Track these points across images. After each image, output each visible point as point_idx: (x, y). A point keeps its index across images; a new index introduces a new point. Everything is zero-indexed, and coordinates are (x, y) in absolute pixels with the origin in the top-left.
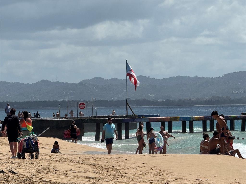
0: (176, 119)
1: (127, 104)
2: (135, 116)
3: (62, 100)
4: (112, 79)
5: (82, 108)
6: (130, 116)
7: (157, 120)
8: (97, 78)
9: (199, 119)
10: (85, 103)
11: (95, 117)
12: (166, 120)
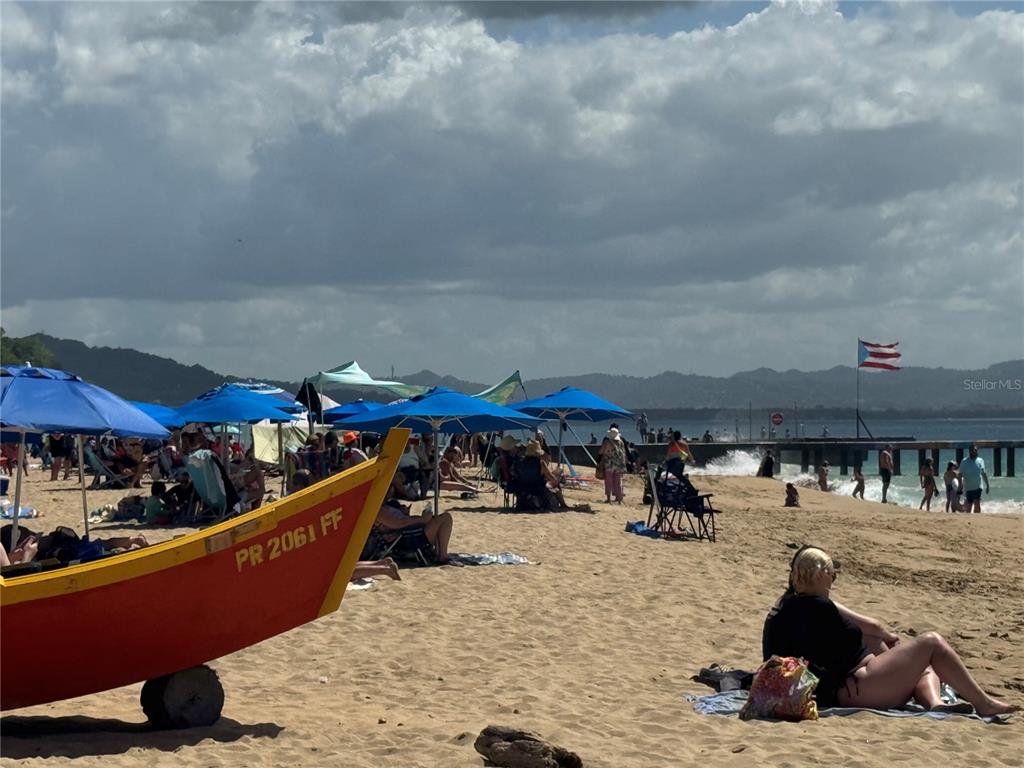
0: (946, 446)
1: (859, 418)
2: (873, 440)
3: (701, 407)
4: (789, 372)
5: (778, 424)
6: (863, 439)
7: (912, 447)
8: (763, 370)
9: (987, 446)
10: (782, 414)
11: (801, 440)
12: (927, 446)
